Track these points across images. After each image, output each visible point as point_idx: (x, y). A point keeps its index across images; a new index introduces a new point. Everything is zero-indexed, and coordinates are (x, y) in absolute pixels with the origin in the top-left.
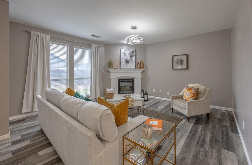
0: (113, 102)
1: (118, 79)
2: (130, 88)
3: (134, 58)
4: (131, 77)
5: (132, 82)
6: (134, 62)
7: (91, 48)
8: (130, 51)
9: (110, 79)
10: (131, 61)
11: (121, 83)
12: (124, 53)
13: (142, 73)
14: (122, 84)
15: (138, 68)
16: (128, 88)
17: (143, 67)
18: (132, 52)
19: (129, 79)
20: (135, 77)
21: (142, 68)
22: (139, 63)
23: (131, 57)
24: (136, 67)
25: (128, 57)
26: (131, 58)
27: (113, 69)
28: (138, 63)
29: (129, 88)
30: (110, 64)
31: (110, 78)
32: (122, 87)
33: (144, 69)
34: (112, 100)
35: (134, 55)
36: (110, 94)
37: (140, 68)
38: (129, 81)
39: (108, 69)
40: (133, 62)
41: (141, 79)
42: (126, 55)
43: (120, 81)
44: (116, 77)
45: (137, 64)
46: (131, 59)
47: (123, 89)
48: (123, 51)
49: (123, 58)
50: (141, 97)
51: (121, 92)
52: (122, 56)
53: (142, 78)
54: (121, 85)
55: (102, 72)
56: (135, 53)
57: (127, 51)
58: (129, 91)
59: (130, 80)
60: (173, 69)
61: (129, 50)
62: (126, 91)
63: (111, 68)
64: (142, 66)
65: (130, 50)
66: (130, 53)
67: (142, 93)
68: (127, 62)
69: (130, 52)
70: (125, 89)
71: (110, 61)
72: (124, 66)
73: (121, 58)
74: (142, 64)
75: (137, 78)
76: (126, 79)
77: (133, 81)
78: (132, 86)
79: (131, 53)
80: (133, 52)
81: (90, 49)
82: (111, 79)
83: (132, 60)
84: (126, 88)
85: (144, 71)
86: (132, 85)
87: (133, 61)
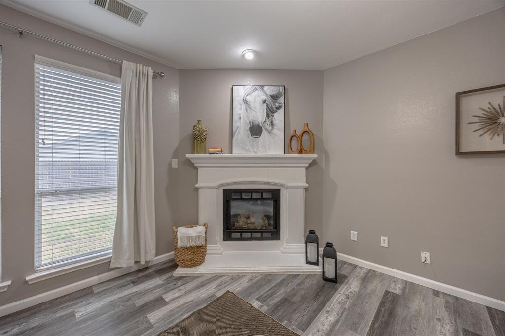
0: (201, 280)
1: (224, 190)
2: (264, 220)
3: (279, 117)
4: (269, 184)
5: (271, 202)
6: (279, 133)
7: (121, 77)
8: (266, 94)
9: (197, 189)
10: (270, 128)
11: (233, 204)
12: (245, 102)
13: (307, 168)
14: (237, 208)
15: (293, 152)
16: (257, 221)
17: (312, 151)
18: (272, 96)
19: (261, 191)
20: (282, 185)
21: (306, 152)
22: (299, 133)
23: (270, 112)
24: (288, 148)
25: (260, 116)
26: (268, 116)
27: (207, 155)
28: (292, 134)
29: (261, 221)
30: (198, 139)
31: (196, 186)
32: (236, 216)
33: (315, 156)
34: (201, 269)
35: (278, 108)
36: (191, 247)
37: (301, 152)
38: (262, 198)
39: (188, 155)
40: (275, 131)
41: (302, 191)
42: (252, 105)
43: (230, 196)
44: (216, 184)
45: (288, 138)
46: (268, 122)
47: (241, 222)
48: (240, 92)
49: (240, 118)
50: (308, 262)
51: (234, 235)
52: (239, 110)
53: (306, 189)
54: (233, 212)
55: (170, 164)
56: (281, 100)
57: (254, 94)
58: (262, 232)
59: (265, 195)
60: (459, 153)
61: (263, 90)
62: (251, 232)
63: (198, 153)
64: (306, 145)
65: (266, 88)
66: (264, 101)
67: (312, 247)
68: (256, 130)
69: (264, 97)
70: (248, 223)
71: (194, 126)
72: (243, 146)
73: (235, 118)
74: (305, 137)
75: (288, 187)
76: (252, 191)
77: (274, 195)
78: (272, 214)
79: (269, 100)
80: (274, 97)
81: (118, 79)
82: (201, 191)
83: (272, 124)
84: (253, 220)
85: (314, 163)
86: (271, 210)
87: (275, 127)
